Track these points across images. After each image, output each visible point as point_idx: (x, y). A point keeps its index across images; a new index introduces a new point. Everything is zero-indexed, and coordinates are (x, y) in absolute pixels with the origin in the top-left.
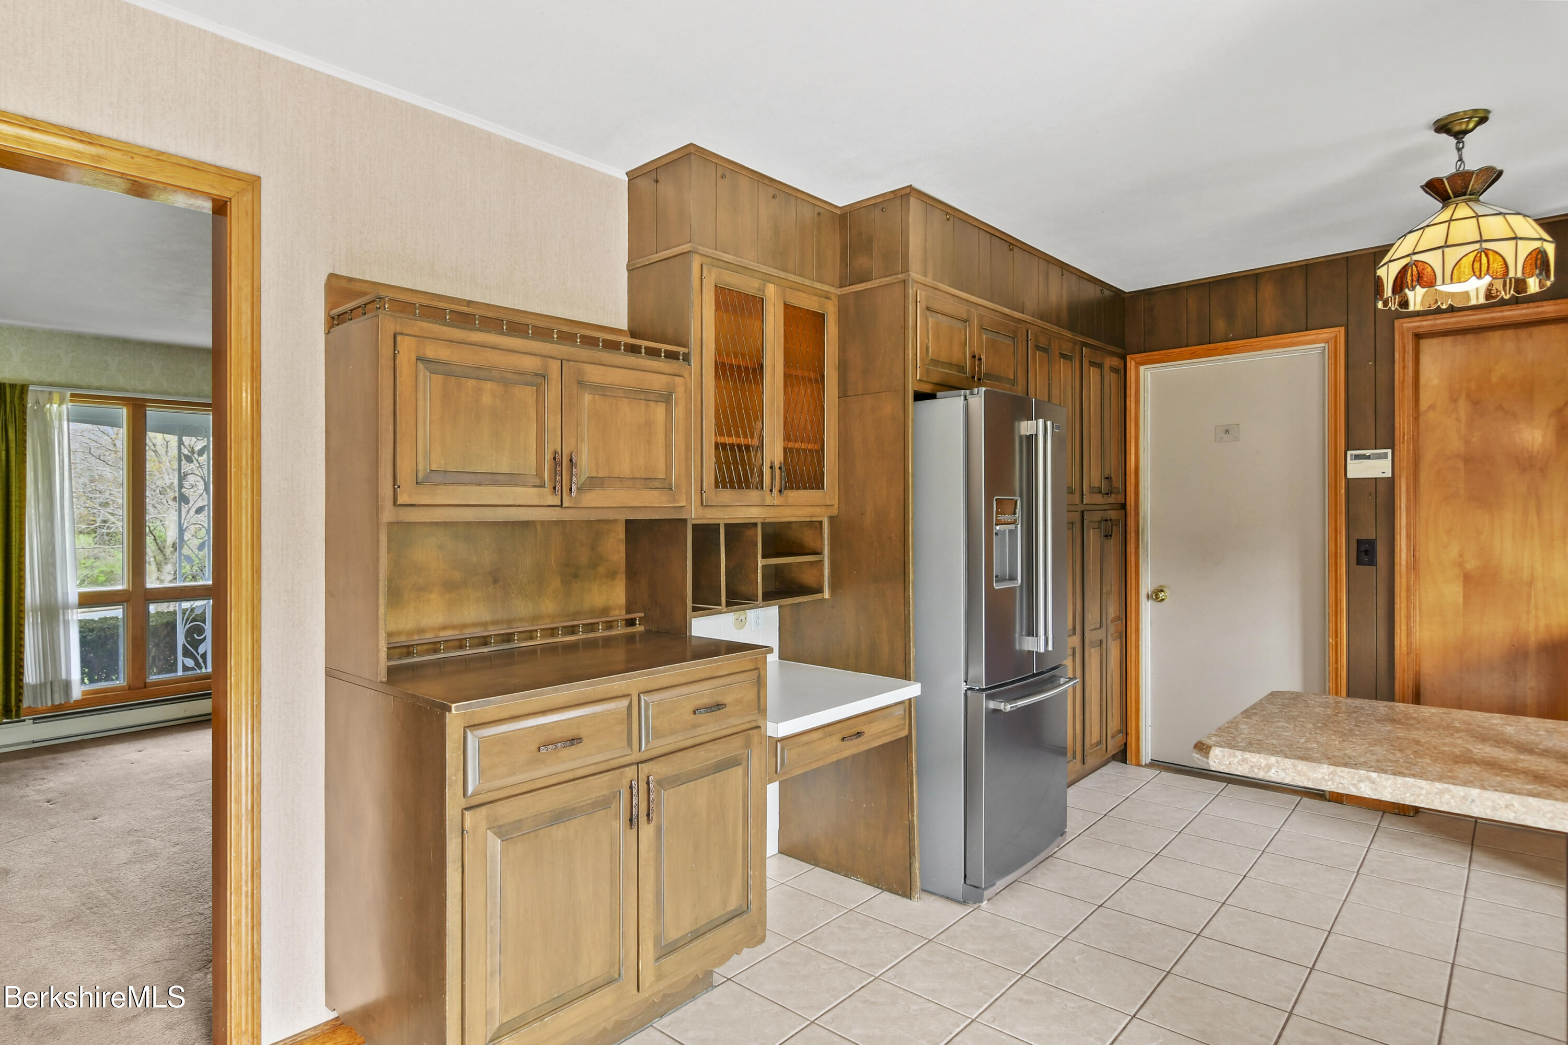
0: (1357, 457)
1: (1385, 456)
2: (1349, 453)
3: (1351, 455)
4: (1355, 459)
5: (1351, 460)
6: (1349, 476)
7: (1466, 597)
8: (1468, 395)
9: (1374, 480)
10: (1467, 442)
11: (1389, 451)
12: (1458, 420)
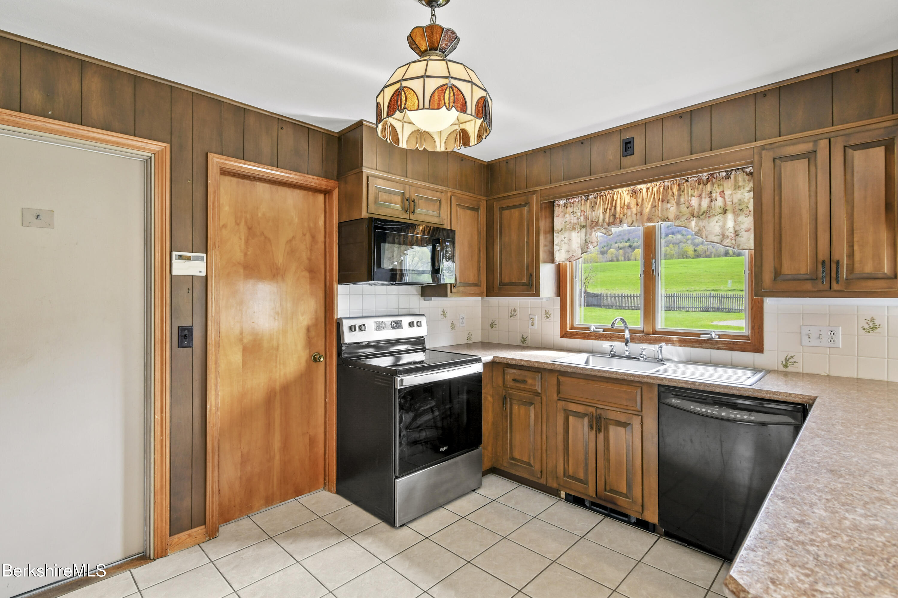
0: (180, 257)
1: (201, 259)
2: (174, 253)
3: (176, 255)
4: (179, 259)
5: (176, 259)
6: (174, 273)
7: (244, 363)
8: (246, 222)
9: (192, 277)
10: (245, 254)
11: (204, 255)
12: (241, 239)
